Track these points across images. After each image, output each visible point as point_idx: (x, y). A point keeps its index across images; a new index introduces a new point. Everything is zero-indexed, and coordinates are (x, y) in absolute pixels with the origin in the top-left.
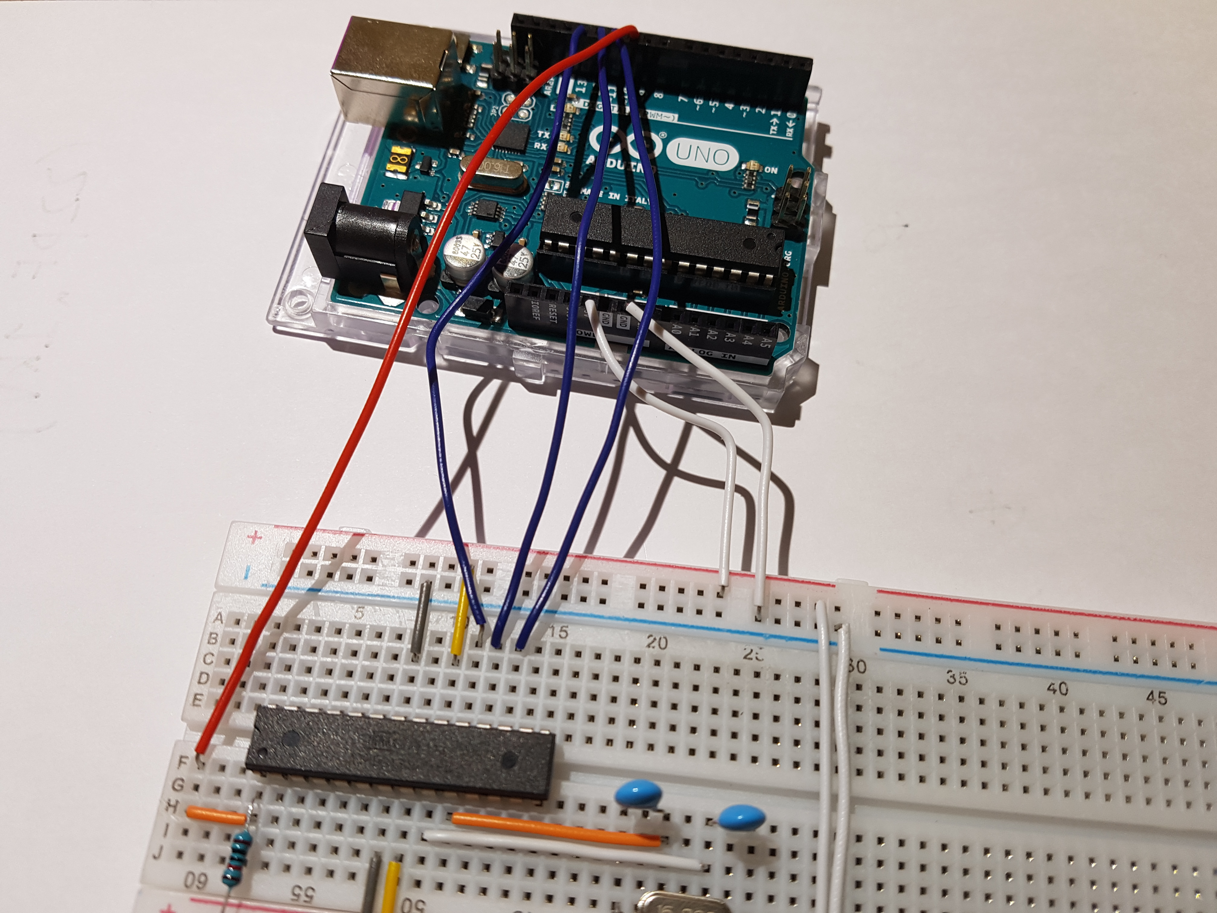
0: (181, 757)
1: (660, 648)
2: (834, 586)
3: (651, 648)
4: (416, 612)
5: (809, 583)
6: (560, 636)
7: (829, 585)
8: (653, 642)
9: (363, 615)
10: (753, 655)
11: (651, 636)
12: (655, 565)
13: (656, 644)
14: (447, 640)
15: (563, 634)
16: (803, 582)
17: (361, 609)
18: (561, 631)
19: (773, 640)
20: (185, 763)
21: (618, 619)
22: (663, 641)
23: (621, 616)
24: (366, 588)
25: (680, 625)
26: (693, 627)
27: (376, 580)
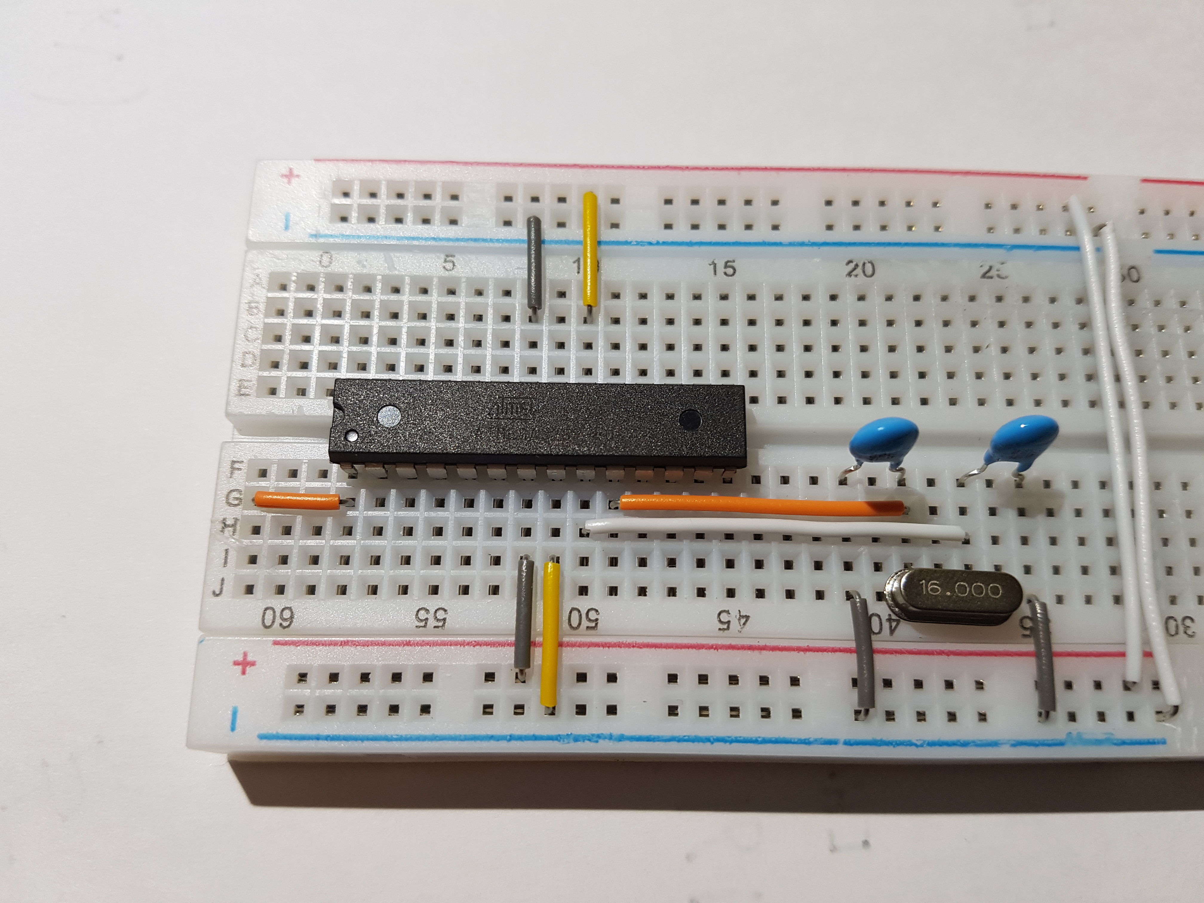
0: (233, 462)
1: (865, 275)
2: (1085, 178)
3: (853, 277)
4: (526, 258)
5: (1053, 176)
6: (725, 274)
7: (1078, 178)
8: (854, 269)
9: (454, 265)
10: (993, 273)
11: (850, 262)
12: (844, 170)
13: (859, 271)
14: (573, 292)
15: (730, 271)
16: (1045, 176)
17: (450, 258)
18: (726, 266)
19: (1016, 252)
20: (239, 469)
21: (802, 244)
22: (869, 267)
23: (806, 240)
24: (452, 231)
25: (889, 244)
26: (906, 244)
27: (464, 221)
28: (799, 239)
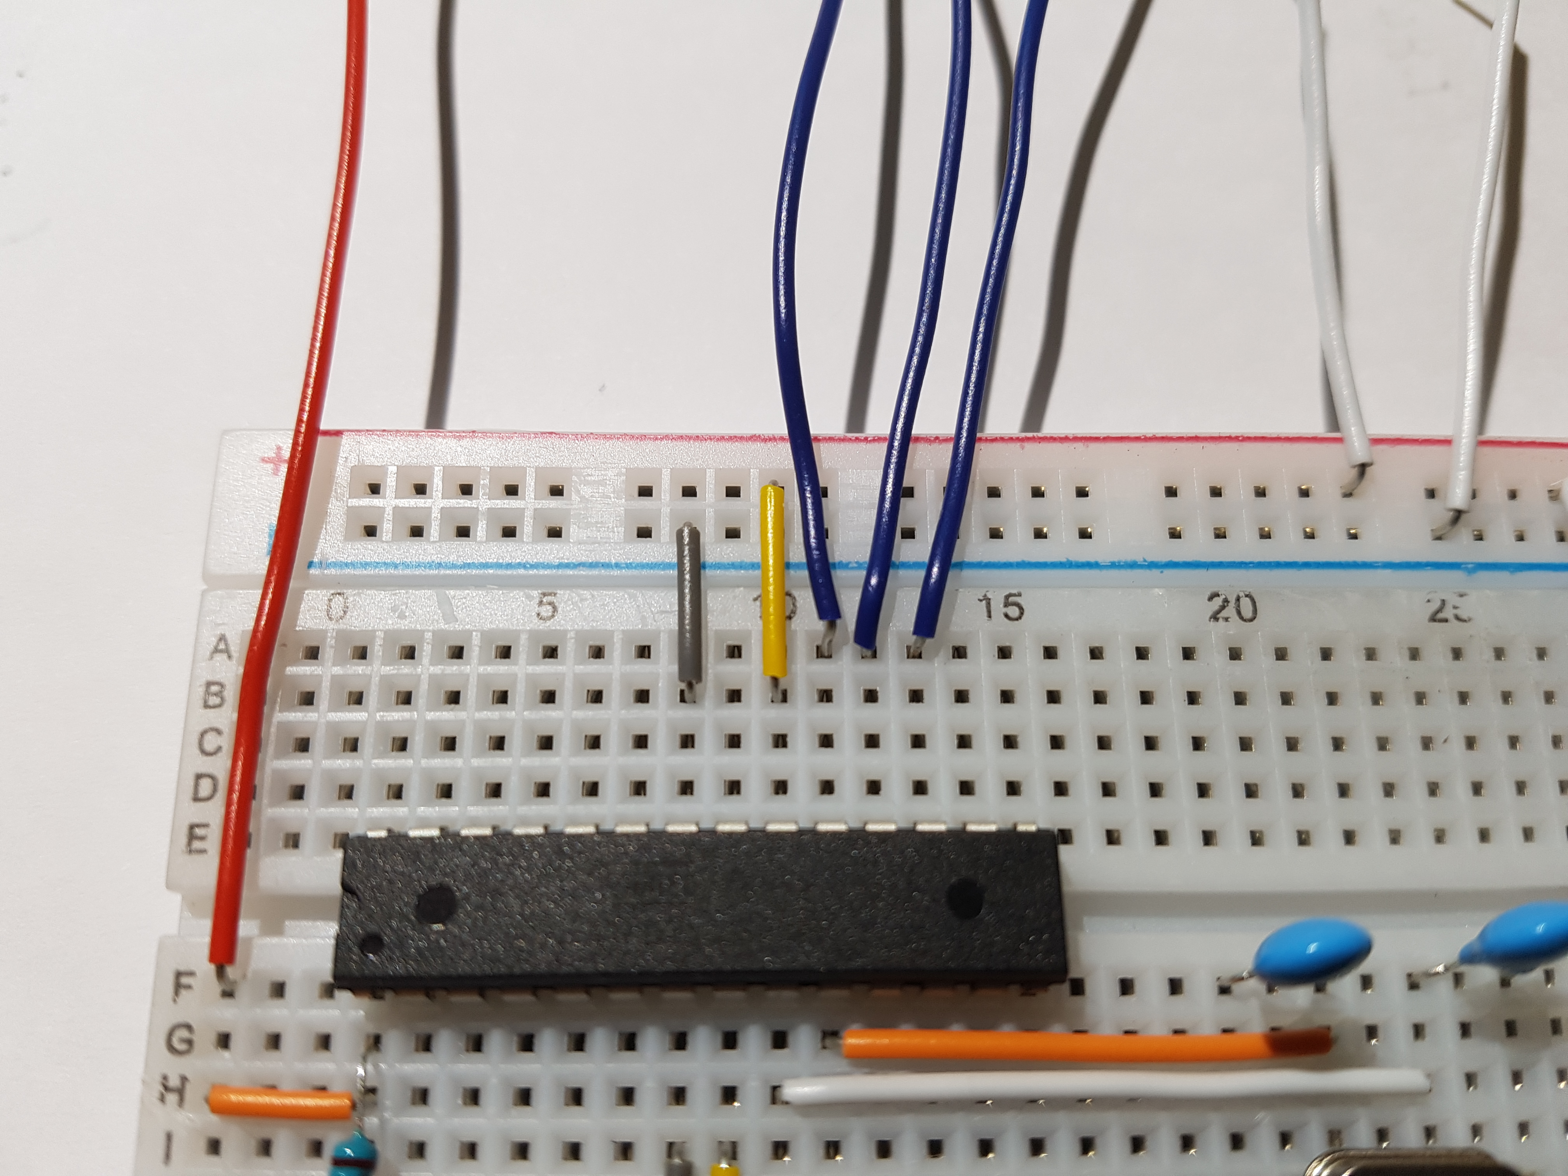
0: (179, 975)
1: (1242, 618)
3: (1221, 622)
4: (675, 593)
5: (1532, 444)
6: (1006, 616)
8: (1223, 608)
9: (555, 611)
10: (1448, 613)
11: (1216, 595)
13: (1230, 611)
14: (752, 650)
15: (1014, 612)
16: (1522, 444)
17: (550, 598)
18: (1006, 605)
19: (1483, 575)
20: (189, 987)
21: (1133, 565)
22: (1246, 603)
23: (1139, 559)
24: (553, 551)
25: (1278, 565)
26: (1307, 565)
27: (572, 531)
28: (1129, 558)
